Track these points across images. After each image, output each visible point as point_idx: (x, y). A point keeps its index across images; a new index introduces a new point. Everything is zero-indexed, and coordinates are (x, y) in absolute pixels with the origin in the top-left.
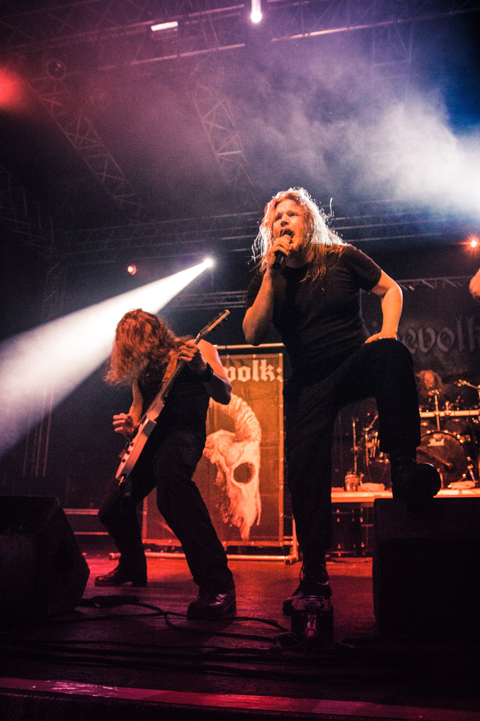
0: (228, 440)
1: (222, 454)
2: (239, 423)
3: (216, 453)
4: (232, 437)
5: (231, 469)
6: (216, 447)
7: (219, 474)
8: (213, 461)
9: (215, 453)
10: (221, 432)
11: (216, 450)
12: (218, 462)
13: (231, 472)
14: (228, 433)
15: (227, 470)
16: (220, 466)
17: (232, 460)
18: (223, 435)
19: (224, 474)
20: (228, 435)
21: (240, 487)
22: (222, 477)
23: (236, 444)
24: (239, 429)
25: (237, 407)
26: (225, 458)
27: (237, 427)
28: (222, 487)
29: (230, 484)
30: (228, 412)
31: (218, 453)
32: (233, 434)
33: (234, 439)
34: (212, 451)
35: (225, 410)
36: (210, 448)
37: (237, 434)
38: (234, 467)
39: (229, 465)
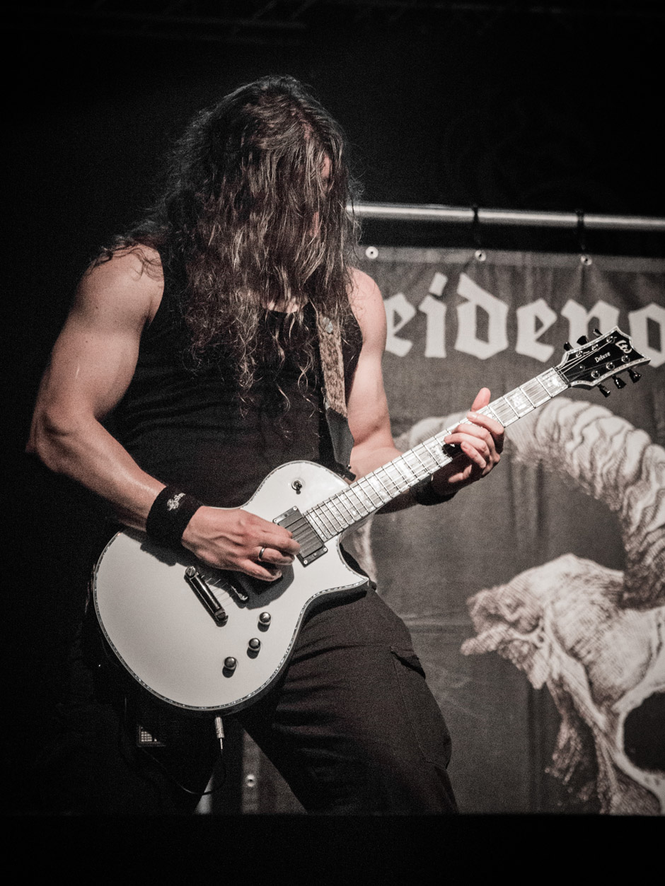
0: (598, 597)
1: (573, 653)
2: (639, 528)
3: (551, 650)
4: (612, 583)
5: (613, 715)
6: (547, 623)
7: (566, 733)
8: (538, 678)
9: (544, 648)
10: (569, 564)
11: (549, 636)
12: (560, 683)
13: (612, 726)
14: (595, 569)
15: (598, 717)
16: (568, 700)
17: (617, 681)
18: (577, 577)
19: (585, 731)
20: (596, 577)
21: (652, 787)
22: (576, 745)
23: (631, 614)
24: (642, 555)
25: (629, 469)
26: (587, 669)
27: (632, 546)
28: (578, 790)
29: (612, 774)
30: (592, 485)
31: (557, 648)
32: (618, 576)
33: (620, 595)
34: (533, 637)
35: (582, 477)
36: (524, 624)
37: (630, 575)
38: (624, 707)
39: (603, 698)
